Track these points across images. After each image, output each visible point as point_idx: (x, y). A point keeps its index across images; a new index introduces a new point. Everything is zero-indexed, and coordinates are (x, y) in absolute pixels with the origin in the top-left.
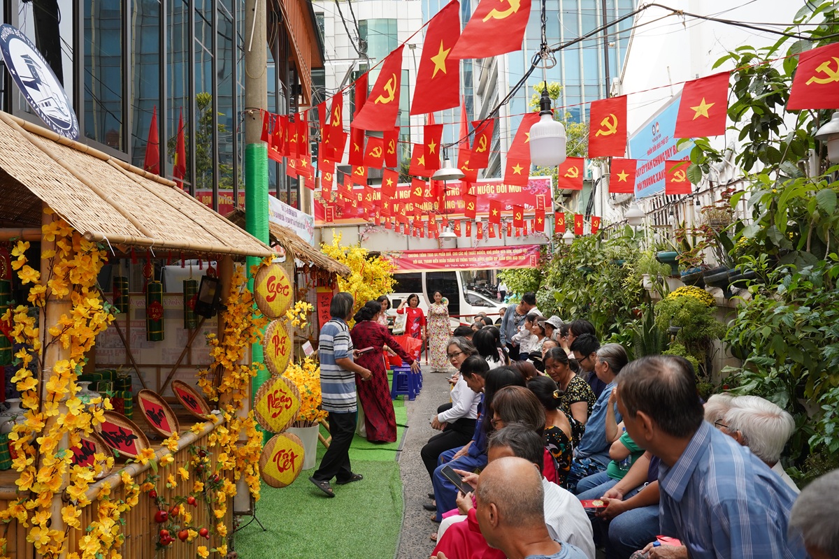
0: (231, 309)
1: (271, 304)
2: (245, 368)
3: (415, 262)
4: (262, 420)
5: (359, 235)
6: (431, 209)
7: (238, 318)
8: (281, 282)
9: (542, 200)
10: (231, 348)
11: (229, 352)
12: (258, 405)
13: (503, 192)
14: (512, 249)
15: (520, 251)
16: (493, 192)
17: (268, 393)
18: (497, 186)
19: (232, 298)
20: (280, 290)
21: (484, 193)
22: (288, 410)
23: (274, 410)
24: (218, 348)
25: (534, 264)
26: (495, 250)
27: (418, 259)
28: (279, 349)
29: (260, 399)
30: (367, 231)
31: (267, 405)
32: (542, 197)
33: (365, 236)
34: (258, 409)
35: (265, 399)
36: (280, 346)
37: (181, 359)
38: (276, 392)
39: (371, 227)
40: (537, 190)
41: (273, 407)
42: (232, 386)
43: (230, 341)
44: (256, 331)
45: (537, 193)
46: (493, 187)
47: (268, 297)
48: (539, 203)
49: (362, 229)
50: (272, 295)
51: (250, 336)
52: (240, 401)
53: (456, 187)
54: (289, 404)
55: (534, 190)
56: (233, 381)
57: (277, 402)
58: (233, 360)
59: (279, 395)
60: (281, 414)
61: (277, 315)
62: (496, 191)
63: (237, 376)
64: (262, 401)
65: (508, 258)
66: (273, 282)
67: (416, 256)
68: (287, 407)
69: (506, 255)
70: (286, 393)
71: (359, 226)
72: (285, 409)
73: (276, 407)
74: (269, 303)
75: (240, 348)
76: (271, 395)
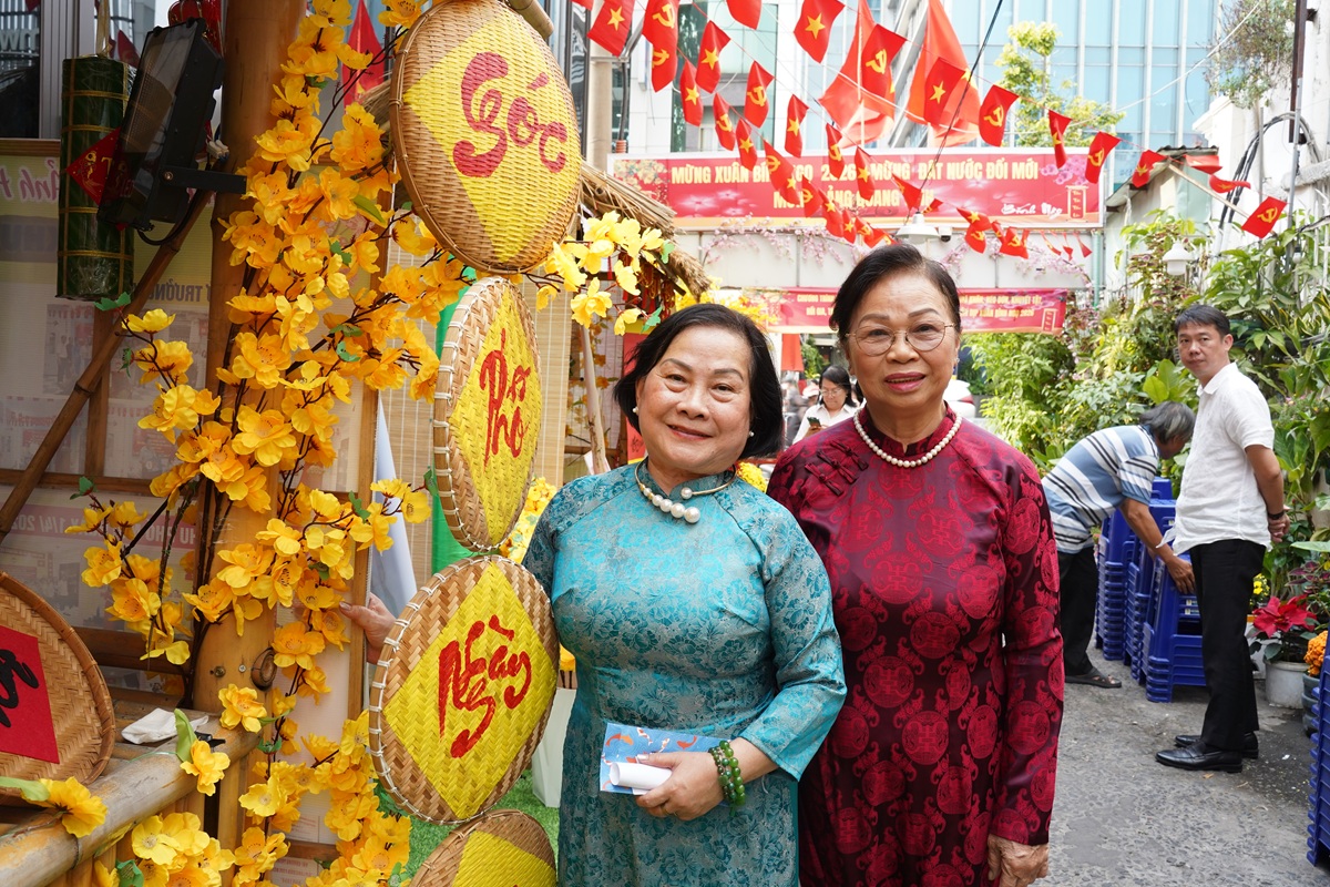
0: (268, 196)
1: (475, 188)
2: (328, 505)
3: (810, 311)
4: (407, 774)
5: (700, 252)
6: (850, 206)
7: (301, 247)
8: (534, 99)
9: (1080, 197)
10: (263, 400)
11: (248, 420)
12: (395, 703)
13: (999, 177)
14: (1010, 294)
15: (1024, 301)
16: (979, 176)
17: (439, 641)
18: (989, 165)
19: (280, 138)
20: (524, 132)
21: (960, 177)
22: (516, 711)
23: (463, 720)
24: (186, 392)
25: (1050, 327)
26: (975, 294)
27: (816, 305)
28: (502, 421)
29: (405, 671)
30: (716, 243)
31: (435, 697)
32: (1081, 191)
33: (713, 255)
34: (392, 722)
35: (427, 668)
36: (507, 409)
37: (52, 446)
38: (476, 630)
39: (725, 236)
40: (1070, 177)
41: (458, 705)
42: (262, 589)
43: (255, 362)
44: (399, 329)
45: (1071, 182)
46: (979, 165)
47: (463, 148)
48: (1073, 203)
49: (707, 239)
50: (483, 143)
51: (373, 353)
52: (304, 663)
53: (902, 162)
54: (518, 682)
55: (1065, 176)
56: (266, 564)
57: (476, 678)
58: (268, 459)
59: (484, 647)
60: (486, 735)
61: (506, 254)
62: (985, 174)
63: (287, 544)
64: (413, 679)
65: (1001, 314)
66: (495, 84)
67: (814, 298)
68: (512, 699)
69: (997, 306)
70: (510, 634)
71: (701, 233)
72: (502, 708)
73: (470, 706)
74: (468, 182)
75: (307, 399)
76: (454, 645)
